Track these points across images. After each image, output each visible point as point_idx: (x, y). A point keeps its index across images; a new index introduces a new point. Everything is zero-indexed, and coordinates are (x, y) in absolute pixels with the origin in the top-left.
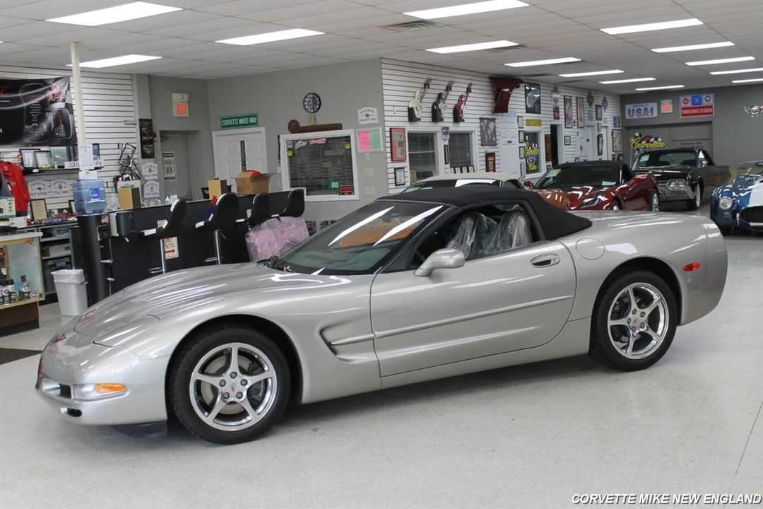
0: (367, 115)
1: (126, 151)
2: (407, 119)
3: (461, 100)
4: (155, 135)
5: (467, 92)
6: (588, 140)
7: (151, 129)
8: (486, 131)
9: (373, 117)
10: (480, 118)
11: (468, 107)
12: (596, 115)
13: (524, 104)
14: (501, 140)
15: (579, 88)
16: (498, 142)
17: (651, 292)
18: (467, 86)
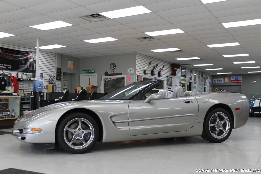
0: (130, 71)
1: (51, 77)
2: (143, 73)
3: (161, 70)
4: (61, 73)
5: (163, 67)
6: (201, 89)
7: (60, 71)
8: (169, 81)
9: (132, 71)
10: (167, 76)
11: (163, 72)
12: (204, 80)
13: (181, 74)
14: (173, 84)
15: (198, 71)
16: (172, 85)
17: (224, 116)
18: (163, 65)
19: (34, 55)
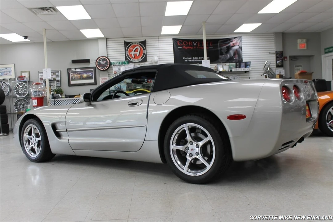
4: (286, 57)
7: (282, 55)
19: (240, 40)
